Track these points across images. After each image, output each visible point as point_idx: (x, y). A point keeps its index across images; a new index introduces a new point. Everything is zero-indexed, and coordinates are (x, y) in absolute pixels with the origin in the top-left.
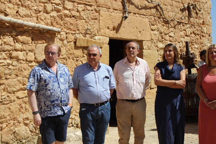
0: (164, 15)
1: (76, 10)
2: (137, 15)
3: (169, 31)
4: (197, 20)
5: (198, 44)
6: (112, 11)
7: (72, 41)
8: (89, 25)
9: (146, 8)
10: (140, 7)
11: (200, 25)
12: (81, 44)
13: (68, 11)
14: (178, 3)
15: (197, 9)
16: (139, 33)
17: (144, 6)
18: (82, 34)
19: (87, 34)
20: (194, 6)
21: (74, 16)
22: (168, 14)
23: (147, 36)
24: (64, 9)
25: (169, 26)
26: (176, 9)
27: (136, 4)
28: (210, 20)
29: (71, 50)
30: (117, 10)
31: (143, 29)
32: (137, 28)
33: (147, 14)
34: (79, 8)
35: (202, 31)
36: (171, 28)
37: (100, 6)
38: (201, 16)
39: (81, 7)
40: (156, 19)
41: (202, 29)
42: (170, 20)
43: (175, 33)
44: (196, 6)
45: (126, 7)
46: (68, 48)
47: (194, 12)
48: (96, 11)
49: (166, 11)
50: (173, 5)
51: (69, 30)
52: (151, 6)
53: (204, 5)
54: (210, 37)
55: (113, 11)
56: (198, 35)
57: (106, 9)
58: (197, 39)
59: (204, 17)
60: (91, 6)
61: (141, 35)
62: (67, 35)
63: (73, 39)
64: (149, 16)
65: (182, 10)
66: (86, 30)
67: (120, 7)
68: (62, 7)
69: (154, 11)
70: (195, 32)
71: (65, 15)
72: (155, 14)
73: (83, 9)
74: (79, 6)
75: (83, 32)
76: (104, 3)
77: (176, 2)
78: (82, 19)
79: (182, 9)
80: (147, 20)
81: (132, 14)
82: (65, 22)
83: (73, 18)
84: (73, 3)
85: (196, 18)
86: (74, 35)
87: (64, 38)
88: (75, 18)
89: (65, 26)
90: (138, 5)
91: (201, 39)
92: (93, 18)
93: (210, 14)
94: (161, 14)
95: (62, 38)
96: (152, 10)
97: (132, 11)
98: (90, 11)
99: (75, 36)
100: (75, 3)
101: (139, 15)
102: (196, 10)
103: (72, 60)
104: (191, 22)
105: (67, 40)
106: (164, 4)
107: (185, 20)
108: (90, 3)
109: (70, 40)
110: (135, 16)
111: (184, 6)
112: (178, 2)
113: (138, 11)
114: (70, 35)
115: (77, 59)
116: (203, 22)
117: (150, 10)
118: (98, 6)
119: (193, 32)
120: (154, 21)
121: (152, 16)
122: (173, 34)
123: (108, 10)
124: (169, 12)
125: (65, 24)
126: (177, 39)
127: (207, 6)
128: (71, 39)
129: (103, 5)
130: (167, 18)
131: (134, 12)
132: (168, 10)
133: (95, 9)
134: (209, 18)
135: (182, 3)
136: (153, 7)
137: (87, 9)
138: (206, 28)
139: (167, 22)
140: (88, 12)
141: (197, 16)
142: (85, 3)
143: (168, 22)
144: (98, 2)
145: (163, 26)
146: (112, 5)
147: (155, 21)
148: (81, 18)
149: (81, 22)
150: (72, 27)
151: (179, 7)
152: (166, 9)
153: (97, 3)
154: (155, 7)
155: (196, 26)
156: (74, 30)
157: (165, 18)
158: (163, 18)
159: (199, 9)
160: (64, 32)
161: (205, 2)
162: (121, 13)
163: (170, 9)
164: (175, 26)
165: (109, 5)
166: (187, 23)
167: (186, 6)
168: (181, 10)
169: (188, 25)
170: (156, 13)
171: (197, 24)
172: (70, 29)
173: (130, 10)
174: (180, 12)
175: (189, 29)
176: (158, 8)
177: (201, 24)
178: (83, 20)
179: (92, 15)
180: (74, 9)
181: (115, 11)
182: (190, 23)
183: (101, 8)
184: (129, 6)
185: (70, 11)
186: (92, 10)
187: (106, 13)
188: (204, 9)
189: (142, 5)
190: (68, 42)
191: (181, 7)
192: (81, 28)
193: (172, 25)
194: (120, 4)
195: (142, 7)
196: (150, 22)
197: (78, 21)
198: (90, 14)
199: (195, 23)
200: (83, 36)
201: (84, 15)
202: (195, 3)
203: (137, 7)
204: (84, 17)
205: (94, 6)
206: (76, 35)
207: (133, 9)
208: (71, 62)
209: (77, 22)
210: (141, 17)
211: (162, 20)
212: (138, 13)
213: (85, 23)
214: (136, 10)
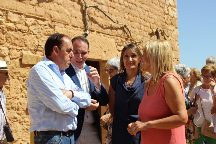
0: (132, 37)
1: (24, 23)
2: (101, 34)
6: (70, 28)
7: (18, 58)
8: (40, 41)
9: (111, 28)
10: (105, 27)
12: (28, 62)
13: (13, 24)
14: (146, 28)
15: (166, 35)
16: (104, 53)
17: (109, 26)
18: (31, 50)
19: (37, 50)
20: (163, 32)
21: (20, 30)
22: (136, 36)
23: (113, 56)
24: (6, 21)
26: (145, 33)
27: (100, 23)
28: (177, 46)
29: (16, 69)
30: (78, 27)
31: (108, 49)
32: (101, 48)
33: (113, 34)
34: (27, 22)
37: (55, 22)
39: (30, 21)
40: (123, 41)
42: (138, 42)
44: (164, 33)
45: (87, 25)
46: (11, 65)
47: (162, 38)
48: (50, 26)
49: (134, 33)
50: (142, 29)
51: (13, 45)
52: (117, 27)
53: (171, 33)
54: (178, 62)
55: (72, 28)
57: (63, 26)
59: (172, 43)
60: (44, 20)
61: (106, 55)
62: (10, 50)
63: (19, 56)
64: (115, 36)
65: (151, 35)
66: (37, 46)
67: (80, 25)
68: (5, 18)
69: (120, 32)
71: (7, 28)
72: (121, 35)
73: (33, 23)
74: (28, 19)
75: (32, 49)
76: (61, 19)
77: (144, 26)
78: (31, 34)
79: (150, 33)
80: (113, 41)
81: (95, 33)
82: (8, 36)
83: (19, 32)
84: (19, 16)
86: (20, 51)
87: (5, 54)
88: (22, 32)
89: (7, 41)
90: (102, 25)
92: (47, 33)
93: (178, 41)
94: (128, 36)
95: (2, 54)
96: (119, 30)
97: (94, 30)
98: (42, 26)
99: (22, 53)
100: (22, 16)
101: (104, 35)
102: (164, 36)
103: (16, 80)
105: (10, 56)
106: (131, 27)
108: (42, 17)
109: (14, 57)
110: (99, 35)
111: (152, 31)
112: (147, 26)
113: (103, 31)
114: (15, 51)
115: (24, 78)
117: (116, 30)
118: (53, 21)
120: (120, 42)
121: (118, 36)
123: (65, 26)
124: (137, 35)
125: (8, 39)
127: (174, 34)
128: (15, 55)
129: (59, 20)
130: (135, 40)
131: (98, 31)
132: (136, 33)
133: (49, 25)
134: (176, 44)
135: (151, 28)
136: (120, 28)
137: (38, 24)
140: (40, 26)
142: (36, 17)
143: (137, 44)
144: (52, 16)
146: (71, 22)
147: (122, 42)
148: (29, 33)
149: (30, 37)
150: (17, 42)
151: (148, 31)
152: (134, 31)
153: (52, 18)
154: (122, 28)
156: (21, 45)
157: (133, 40)
158: (131, 40)
159: (167, 35)
160: (6, 47)
161: (173, 30)
162: (82, 31)
163: (138, 32)
165: (66, 21)
167: (155, 31)
170: (123, 34)
172: (15, 44)
173: (93, 29)
174: (148, 36)
176: (125, 29)
178: (33, 36)
179: (45, 30)
180: (21, 22)
181: (74, 28)
183: (56, 24)
184: (91, 25)
185: (15, 24)
186: (45, 25)
187: (62, 30)
188: (172, 36)
189: (107, 25)
190: (11, 59)
191: (149, 32)
192: (30, 43)
193: (140, 47)
194: (81, 21)
195: (107, 27)
196: (116, 42)
197: (26, 36)
198: (42, 29)
200: (32, 52)
201: (34, 29)
202: (163, 30)
203: (102, 27)
204: (35, 32)
205: (48, 21)
206: (23, 51)
207: (97, 27)
208: (16, 82)
209: (24, 37)
210: (106, 37)
211: (130, 41)
212: (102, 32)
213: (36, 38)
214: (100, 30)
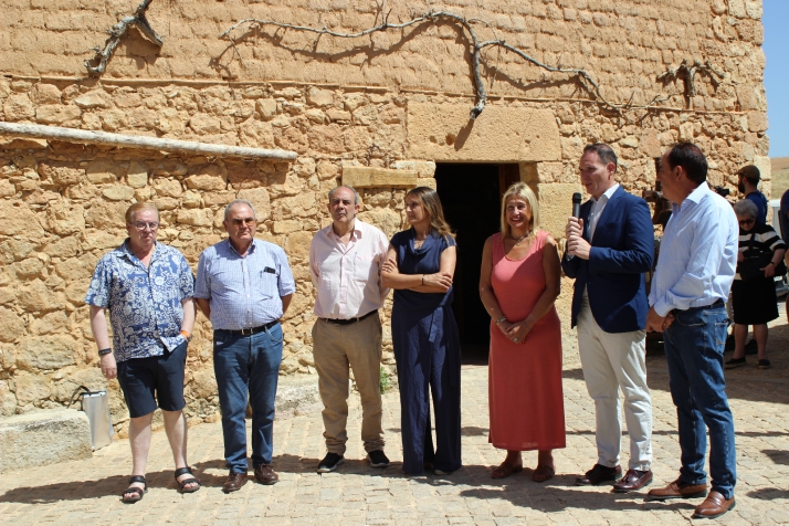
0: (601, 98)
2: (516, 102)
3: (621, 134)
4: (716, 100)
5: (721, 158)
6: (441, 99)
7: (333, 176)
10: (527, 84)
11: (726, 111)
13: (319, 110)
14: (648, 65)
15: (715, 73)
16: (526, 144)
17: (539, 81)
19: (373, 157)
20: (703, 66)
22: (616, 92)
23: (550, 149)
25: (619, 121)
26: (644, 80)
27: (514, 77)
28: (760, 96)
31: (535, 134)
32: (517, 134)
33: (547, 97)
35: (732, 127)
36: (626, 125)
38: (731, 90)
39: (353, 99)
40: (578, 109)
41: (732, 121)
42: (623, 105)
43: (641, 138)
44: (708, 67)
45: (480, 88)
46: (322, 192)
47: (704, 82)
48: (397, 103)
49: (610, 86)
50: (634, 70)
53: (737, 62)
54: (761, 139)
55: (446, 100)
56: (720, 136)
58: (717, 147)
59: (738, 91)
61: (531, 150)
62: (319, 163)
64: (554, 101)
65: (665, 80)
67: (464, 90)
68: (305, 102)
69: (568, 89)
70: (709, 130)
71: (310, 120)
72: (572, 96)
75: (360, 155)
77: (643, 61)
79: (661, 76)
80: (548, 113)
81: (502, 101)
84: (331, 92)
85: (713, 96)
86: (338, 163)
87: (309, 170)
90: (520, 79)
91: (729, 145)
94: (591, 95)
95: (303, 172)
96: (564, 86)
97: (500, 95)
101: (525, 102)
102: (711, 77)
104: (694, 107)
106: (602, 70)
107: (674, 103)
108: (378, 86)
109: (327, 175)
110: (511, 105)
111: (667, 70)
112: (651, 61)
113: (521, 94)
116: (738, 102)
117: (556, 87)
119: (704, 131)
120: (570, 114)
121: (563, 101)
122: (636, 141)
124: (620, 89)
126: (648, 151)
127: (748, 63)
128: (328, 172)
130: (611, 103)
131: (507, 96)
132: (614, 84)
133: (394, 100)
134: (757, 91)
135: (664, 63)
138: (748, 118)
139: (612, 113)
141: (715, 90)
143: (617, 112)
145: (602, 122)
147: (574, 112)
151: (654, 73)
152: (610, 81)
154: (573, 80)
155: (711, 116)
157: (606, 103)
158: (600, 105)
159: (722, 72)
160: (310, 156)
161: (742, 53)
163: (624, 80)
164: (641, 120)
165: (432, 85)
166: (680, 109)
167: (674, 68)
168: (658, 80)
169: (685, 115)
170: (578, 93)
171: (717, 109)
174: (655, 84)
175: (687, 124)
176: (582, 80)
177: (729, 109)
178: (362, 127)
181: (450, 99)
182: (691, 109)
183: (409, 96)
184: (492, 85)
185: (324, 111)
188: (739, 70)
189: (532, 78)
191: (658, 73)
193: (628, 117)
195: (534, 82)
196: (557, 116)
199: (708, 108)
200: (361, 162)
203: (518, 85)
204: (364, 119)
206: (343, 161)
207: (506, 89)
211: (596, 108)
212: (520, 97)
213: (367, 132)
